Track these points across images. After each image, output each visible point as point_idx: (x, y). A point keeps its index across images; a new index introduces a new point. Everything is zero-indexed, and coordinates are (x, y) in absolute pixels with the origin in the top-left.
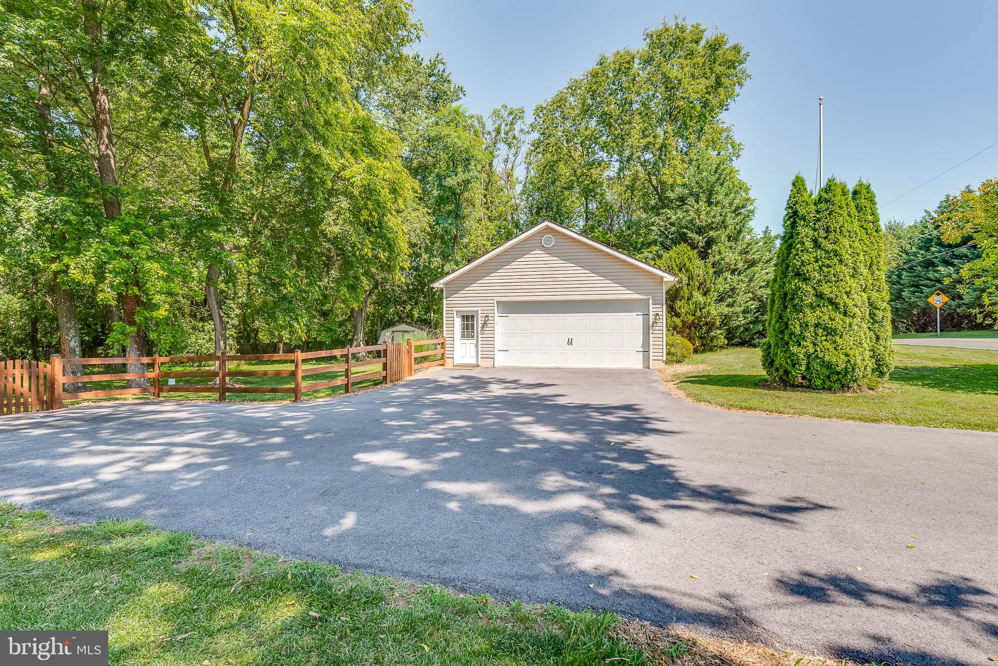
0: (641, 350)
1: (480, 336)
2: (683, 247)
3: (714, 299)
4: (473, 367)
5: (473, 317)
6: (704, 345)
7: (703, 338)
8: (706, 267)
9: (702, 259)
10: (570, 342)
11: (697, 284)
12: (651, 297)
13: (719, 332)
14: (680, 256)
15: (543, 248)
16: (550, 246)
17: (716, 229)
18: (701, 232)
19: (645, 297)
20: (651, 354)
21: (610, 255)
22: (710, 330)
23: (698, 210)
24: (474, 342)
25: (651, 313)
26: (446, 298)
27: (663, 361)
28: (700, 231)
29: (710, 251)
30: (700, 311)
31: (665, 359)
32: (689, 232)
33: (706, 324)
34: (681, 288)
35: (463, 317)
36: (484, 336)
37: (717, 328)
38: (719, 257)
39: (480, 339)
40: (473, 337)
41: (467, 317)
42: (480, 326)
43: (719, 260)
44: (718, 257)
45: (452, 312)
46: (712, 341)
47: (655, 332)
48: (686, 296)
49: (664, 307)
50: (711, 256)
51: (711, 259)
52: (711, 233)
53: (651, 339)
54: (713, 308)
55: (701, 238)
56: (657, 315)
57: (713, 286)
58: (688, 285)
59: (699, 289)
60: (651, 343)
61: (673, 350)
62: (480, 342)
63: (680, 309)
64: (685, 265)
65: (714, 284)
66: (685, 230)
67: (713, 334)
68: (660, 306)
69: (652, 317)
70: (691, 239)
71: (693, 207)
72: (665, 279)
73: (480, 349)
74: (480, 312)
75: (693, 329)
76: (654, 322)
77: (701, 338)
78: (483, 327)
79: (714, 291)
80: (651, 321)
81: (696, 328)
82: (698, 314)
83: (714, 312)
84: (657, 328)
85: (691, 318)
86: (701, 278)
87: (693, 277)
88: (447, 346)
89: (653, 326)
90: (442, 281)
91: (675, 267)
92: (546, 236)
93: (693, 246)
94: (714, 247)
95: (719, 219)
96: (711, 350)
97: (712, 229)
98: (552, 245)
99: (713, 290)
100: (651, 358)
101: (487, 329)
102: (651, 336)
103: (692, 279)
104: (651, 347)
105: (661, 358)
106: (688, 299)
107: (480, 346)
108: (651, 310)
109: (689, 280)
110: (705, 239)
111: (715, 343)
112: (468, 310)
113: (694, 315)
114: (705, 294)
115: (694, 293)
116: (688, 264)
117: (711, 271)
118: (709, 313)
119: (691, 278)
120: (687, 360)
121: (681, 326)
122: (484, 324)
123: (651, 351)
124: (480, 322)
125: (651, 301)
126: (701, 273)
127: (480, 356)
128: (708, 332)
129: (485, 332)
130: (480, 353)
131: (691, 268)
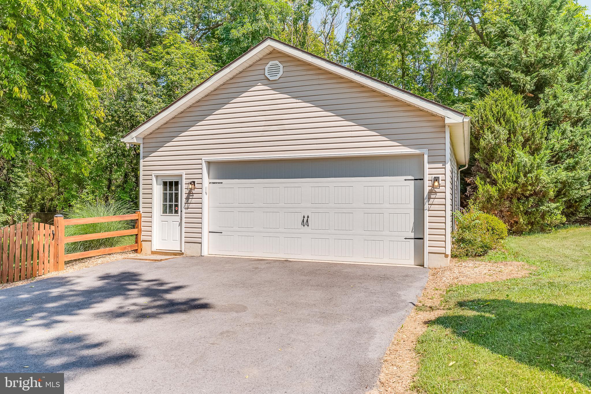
0: (412, 235)
1: (184, 211)
2: (504, 91)
3: (546, 159)
4: (175, 254)
5: (177, 183)
6: (532, 224)
7: (530, 213)
8: (535, 116)
9: (530, 106)
10: (305, 222)
11: (521, 139)
12: (425, 151)
13: (554, 205)
14: (498, 103)
15: (267, 82)
16: (276, 78)
17: (550, 66)
18: (529, 71)
19: (417, 152)
20: (427, 243)
21: (362, 86)
22: (540, 202)
23: (524, 41)
24: (178, 218)
25: (427, 177)
26: (144, 157)
27: (446, 256)
28: (528, 69)
29: (541, 96)
30: (525, 176)
31: (449, 252)
32: (511, 71)
33: (535, 193)
34: (499, 145)
35: (165, 184)
36: (189, 210)
37: (550, 200)
38: (554, 102)
39: (184, 215)
40: (176, 212)
41: (171, 183)
42: (184, 196)
43: (553, 107)
44: (552, 102)
45: (149, 177)
46: (543, 217)
47: (433, 207)
48: (505, 156)
49: (448, 166)
50: (542, 102)
51: (543, 106)
52: (544, 72)
53: (427, 219)
54: (544, 172)
55: (529, 78)
56: (436, 179)
57: (544, 142)
58: (509, 140)
59: (524, 146)
60: (427, 225)
61: (467, 235)
62: (184, 220)
63: (496, 173)
64: (505, 114)
65: (546, 139)
66: (506, 69)
67: (544, 208)
68: (440, 165)
69: (427, 184)
70: (516, 81)
71: (518, 39)
72: (447, 121)
73: (184, 230)
74: (184, 177)
75: (515, 201)
76: (430, 192)
77: (526, 213)
78: (187, 198)
79: (546, 149)
80: (427, 189)
81: (519, 199)
82: (522, 180)
83: (545, 178)
84: (436, 201)
85: (513, 186)
86: (527, 132)
87: (516, 130)
88: (143, 224)
89: (429, 198)
90: (134, 134)
91: (490, 117)
92: (271, 63)
93: (517, 90)
94: (547, 90)
95: (553, 52)
96: (543, 230)
97: (545, 66)
98: (279, 76)
99: (544, 147)
100: (427, 249)
101: (194, 201)
102: (427, 213)
103: (515, 133)
104: (427, 231)
105: (442, 250)
106: (508, 160)
107: (184, 225)
108: (427, 171)
109: (509, 134)
110: (535, 81)
111: (548, 220)
112: (170, 173)
113: (516, 182)
114: (532, 154)
115: (516, 152)
116: (509, 112)
117: (542, 121)
118: (537, 179)
119: (512, 132)
120: (491, 253)
121: (497, 197)
122: (190, 194)
123: (427, 237)
124: (185, 191)
125: (426, 157)
126: (527, 124)
127: (184, 239)
128: (537, 205)
129: (191, 206)
130: (184, 235)
131: (513, 118)
